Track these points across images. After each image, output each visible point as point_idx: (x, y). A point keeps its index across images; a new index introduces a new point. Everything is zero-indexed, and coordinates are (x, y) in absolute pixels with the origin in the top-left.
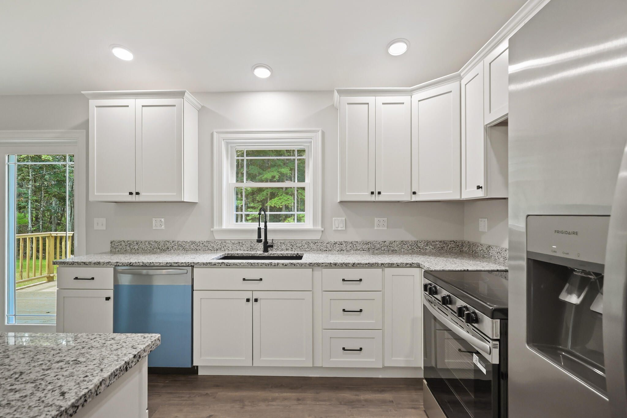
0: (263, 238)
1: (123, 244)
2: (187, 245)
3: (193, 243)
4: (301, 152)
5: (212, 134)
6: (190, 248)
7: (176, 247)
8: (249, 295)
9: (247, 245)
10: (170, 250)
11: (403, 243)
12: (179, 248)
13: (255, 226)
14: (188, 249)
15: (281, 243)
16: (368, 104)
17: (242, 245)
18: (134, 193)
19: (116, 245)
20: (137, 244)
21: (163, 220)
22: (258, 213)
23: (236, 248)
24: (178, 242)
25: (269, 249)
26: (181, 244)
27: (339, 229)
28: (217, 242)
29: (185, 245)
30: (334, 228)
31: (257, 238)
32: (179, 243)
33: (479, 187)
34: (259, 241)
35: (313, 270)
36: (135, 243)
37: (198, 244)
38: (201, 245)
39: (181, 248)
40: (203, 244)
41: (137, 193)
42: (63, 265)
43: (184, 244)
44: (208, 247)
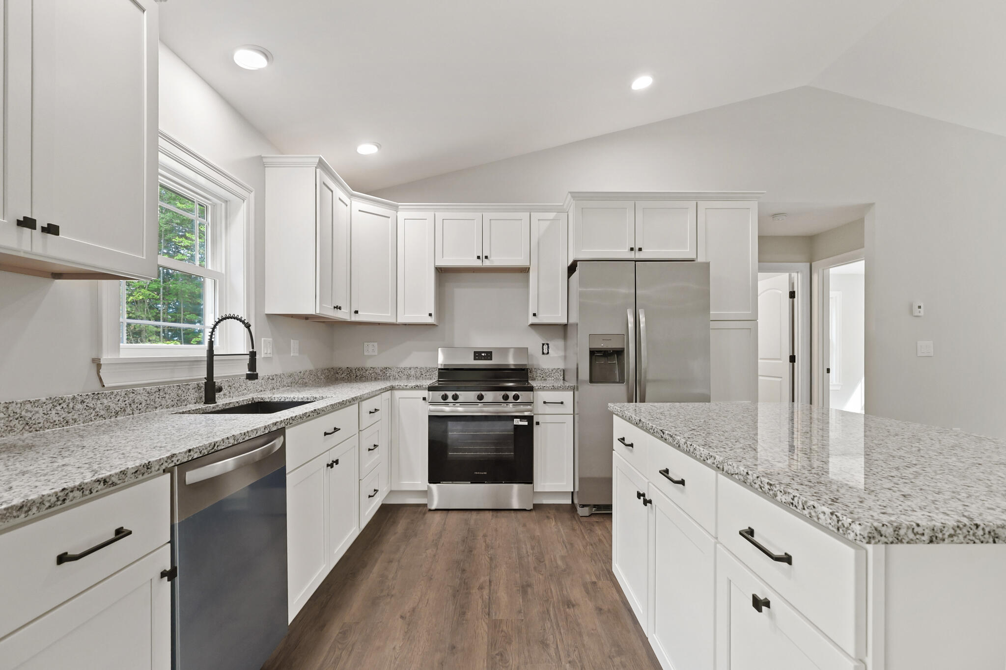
2: (37, 412)
6: (47, 420)
9: (172, 394)
12: (12, 424)
14: (40, 425)
17: (164, 395)
23: (152, 403)
24: (8, 405)
26: (18, 411)
28: (117, 394)
29: (31, 412)
30: (263, 355)
32: (11, 407)
37: (71, 405)
40: (84, 402)
43: (27, 411)
44: (97, 409)
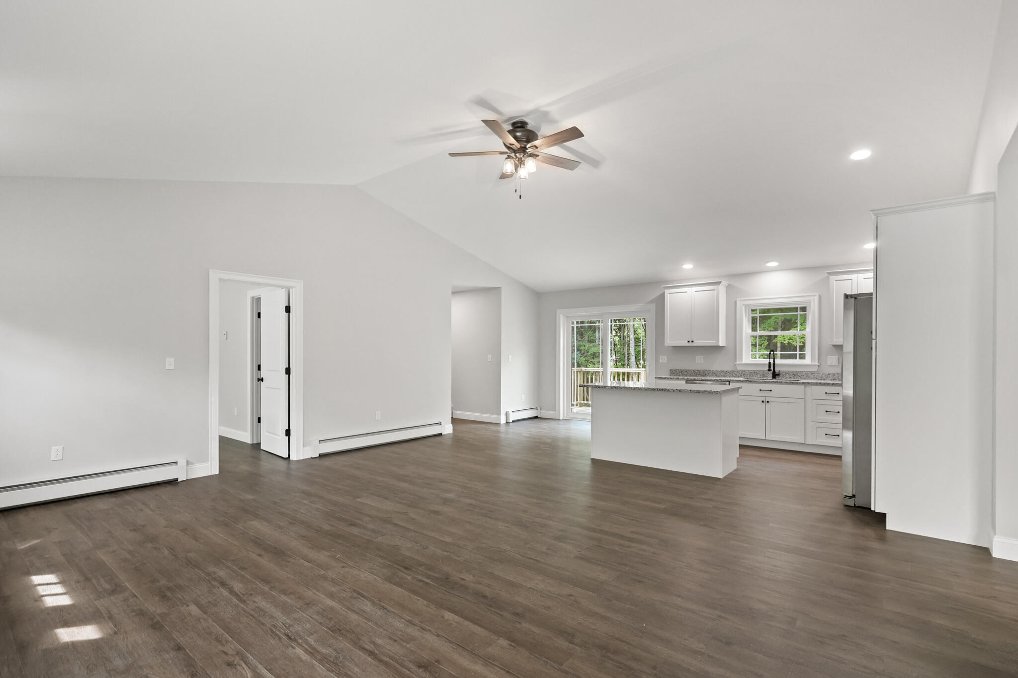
0: (772, 368)
1: (678, 371)
2: (718, 373)
3: (722, 371)
4: (804, 309)
5: (736, 302)
6: (720, 375)
7: (711, 374)
8: (763, 399)
9: (761, 374)
10: (707, 376)
13: (767, 361)
15: (785, 373)
16: (852, 279)
17: (757, 374)
18: (690, 341)
19: (673, 371)
20: (686, 371)
21: (702, 357)
22: (769, 353)
23: (752, 376)
24: (713, 371)
25: (777, 376)
27: (834, 364)
28: (739, 372)
30: (829, 364)
31: (768, 368)
34: (769, 370)
35: (805, 387)
37: (726, 373)
38: (728, 373)
39: (714, 375)
41: (692, 341)
43: (716, 372)
44: (733, 374)
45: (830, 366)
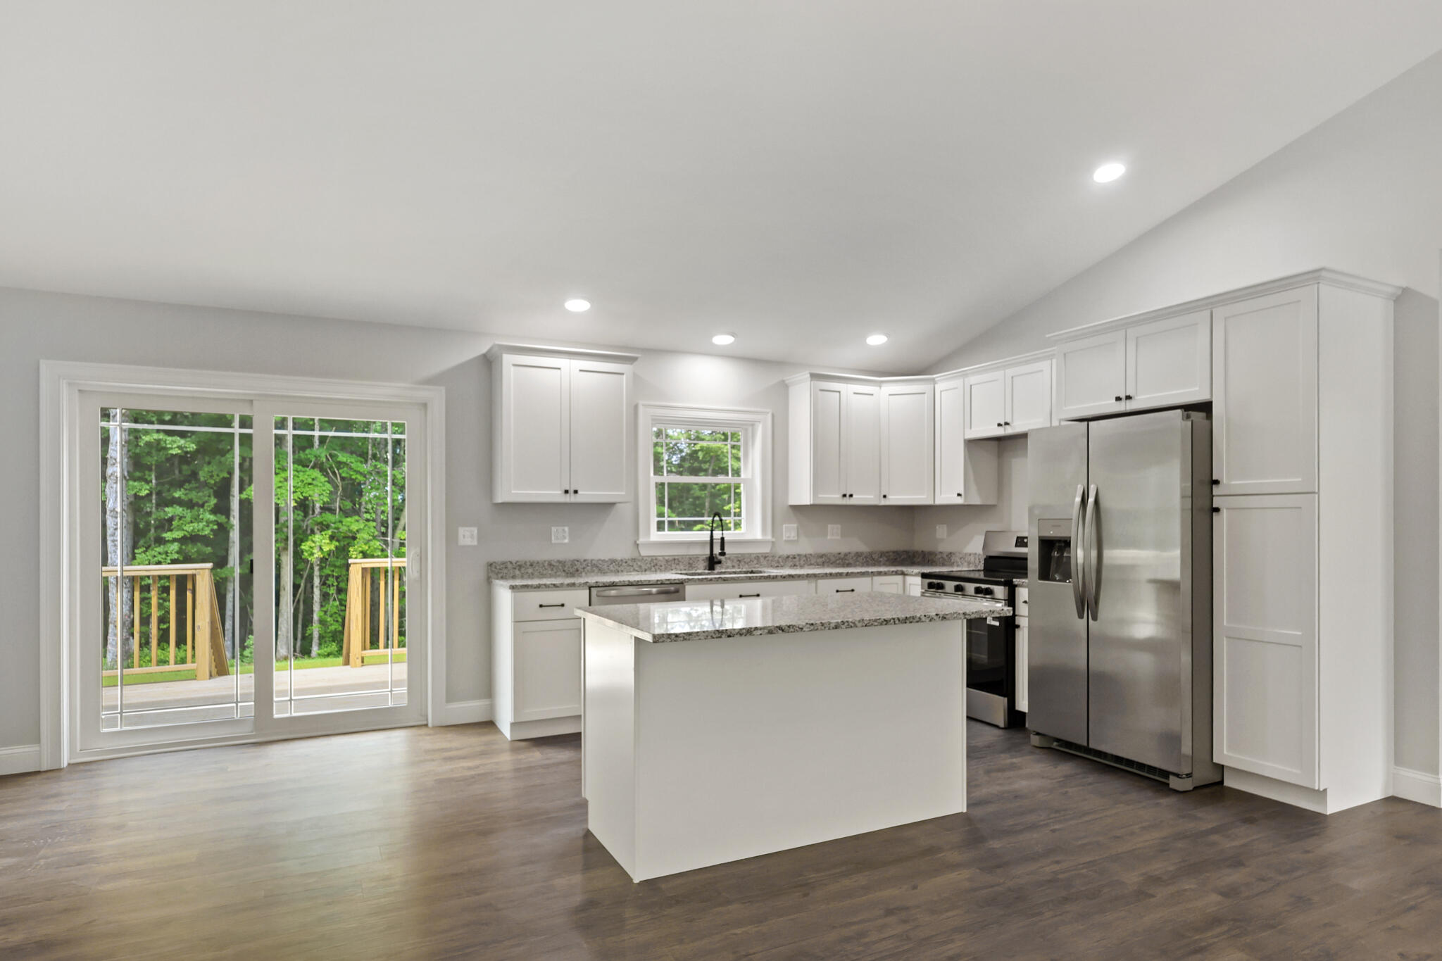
1: (510, 566)
2: (604, 565)
3: (613, 561)
5: (636, 407)
6: (608, 569)
7: (589, 568)
9: (685, 562)
10: (581, 573)
11: (858, 555)
12: (594, 569)
14: (605, 571)
16: (839, 392)
18: (571, 492)
19: (498, 567)
20: (531, 565)
21: (566, 529)
23: (669, 567)
24: (592, 560)
25: (716, 566)
26: (596, 564)
27: (792, 538)
28: (647, 559)
30: (784, 538)
32: (593, 562)
33: (959, 495)
36: (528, 564)
37: (620, 564)
38: (624, 564)
39: (596, 570)
40: (626, 562)
41: (575, 492)
42: (526, 589)
44: (634, 567)
45: (787, 541)
